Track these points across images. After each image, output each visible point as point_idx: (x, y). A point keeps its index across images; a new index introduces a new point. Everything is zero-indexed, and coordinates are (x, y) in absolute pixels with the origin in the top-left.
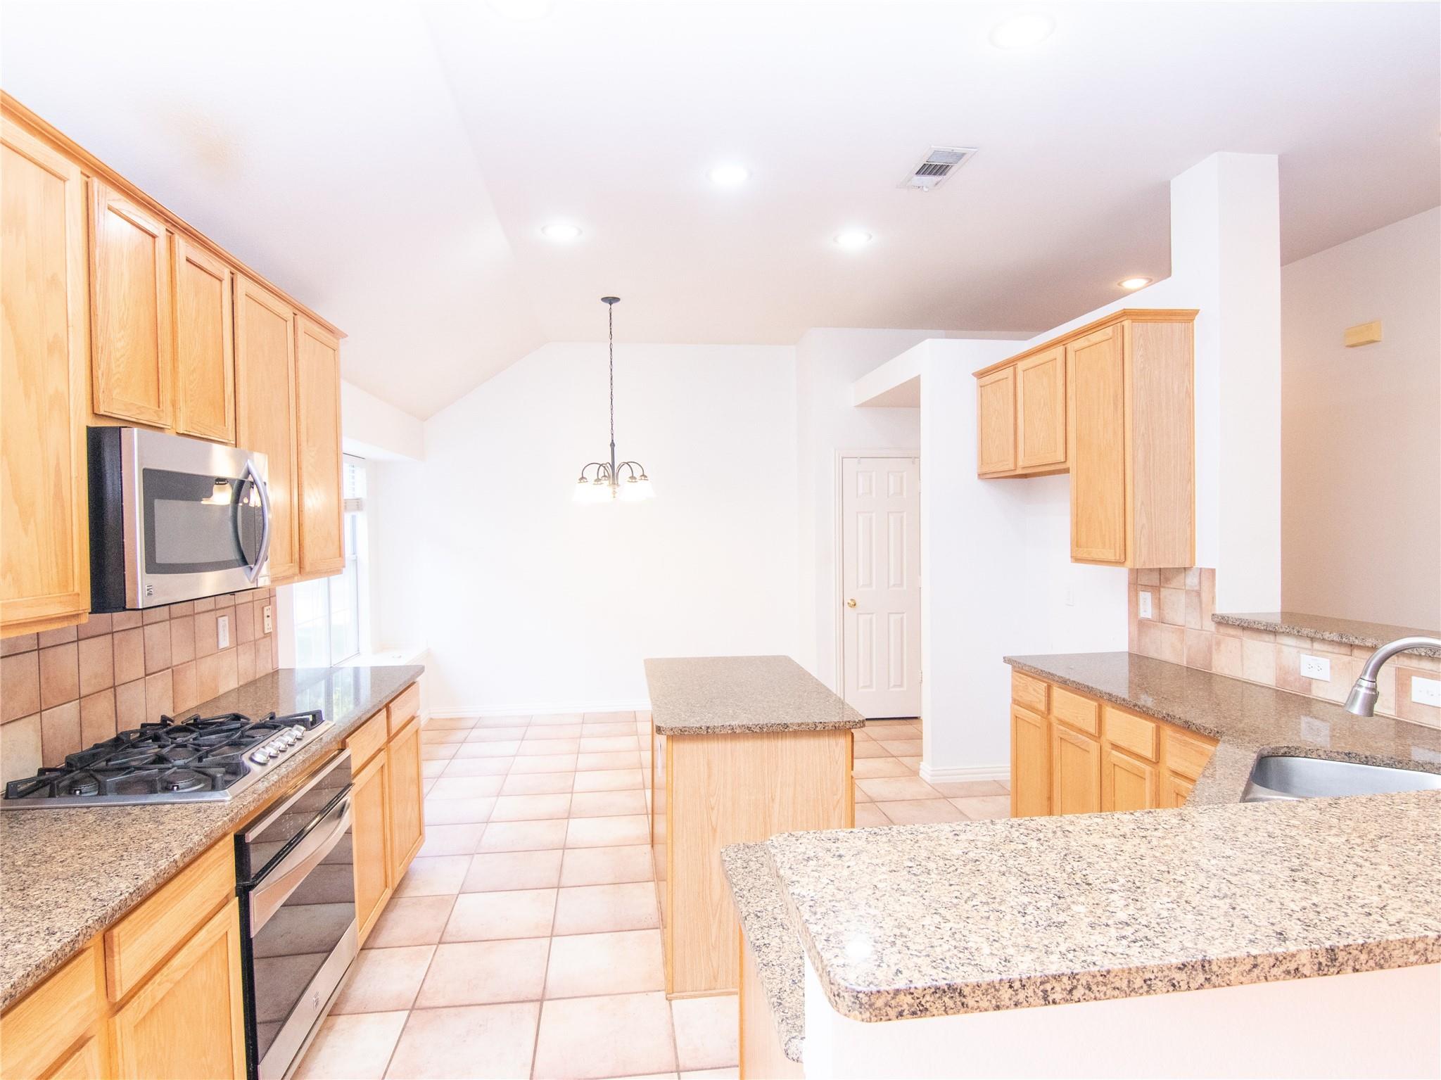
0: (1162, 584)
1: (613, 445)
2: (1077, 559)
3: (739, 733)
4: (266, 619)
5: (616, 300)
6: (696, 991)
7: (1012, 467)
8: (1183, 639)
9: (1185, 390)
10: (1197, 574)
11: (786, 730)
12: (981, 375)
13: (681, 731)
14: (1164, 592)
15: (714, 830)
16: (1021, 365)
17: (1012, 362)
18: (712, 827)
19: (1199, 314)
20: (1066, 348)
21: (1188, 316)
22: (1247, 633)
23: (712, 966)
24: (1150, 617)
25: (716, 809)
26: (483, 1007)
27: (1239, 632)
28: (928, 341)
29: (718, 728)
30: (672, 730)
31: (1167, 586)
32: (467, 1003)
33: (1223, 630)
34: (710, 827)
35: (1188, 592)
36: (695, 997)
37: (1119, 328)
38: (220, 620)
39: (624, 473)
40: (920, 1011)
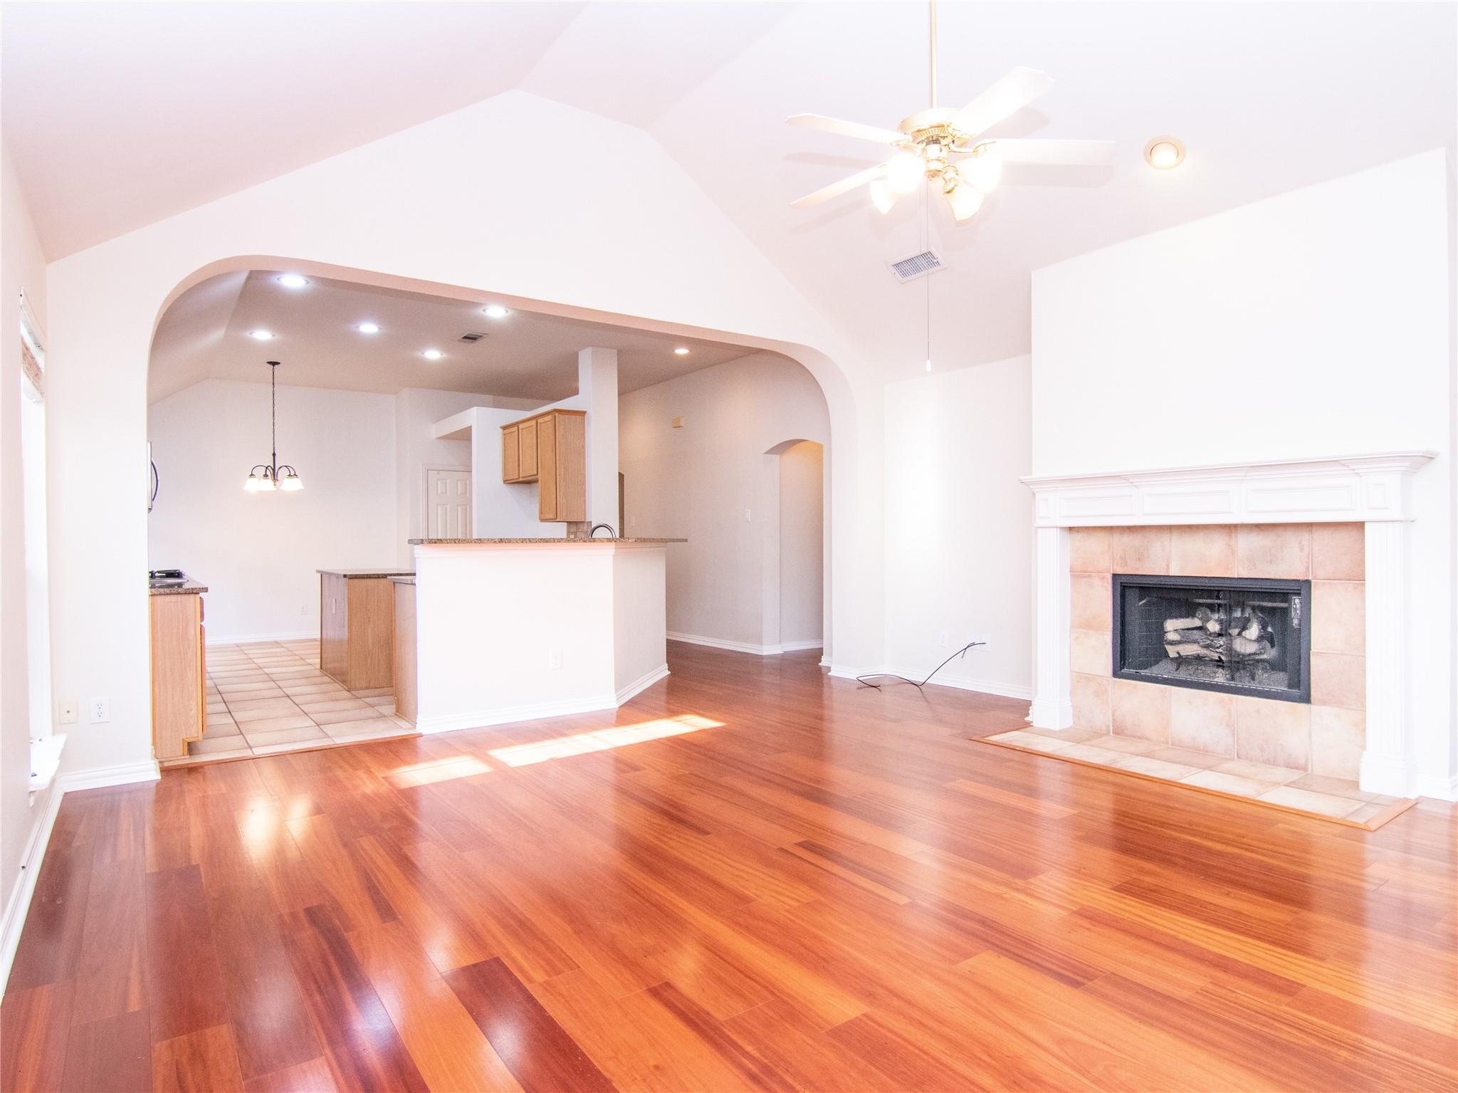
1: (274, 455)
2: (542, 520)
5: (278, 363)
6: (361, 688)
7: (517, 477)
9: (582, 445)
12: (504, 428)
16: (521, 426)
17: (516, 424)
19: (587, 414)
20: (537, 421)
21: (583, 413)
23: (368, 677)
28: (475, 408)
36: (361, 690)
37: (554, 416)
39: (282, 473)
40: (435, 543)
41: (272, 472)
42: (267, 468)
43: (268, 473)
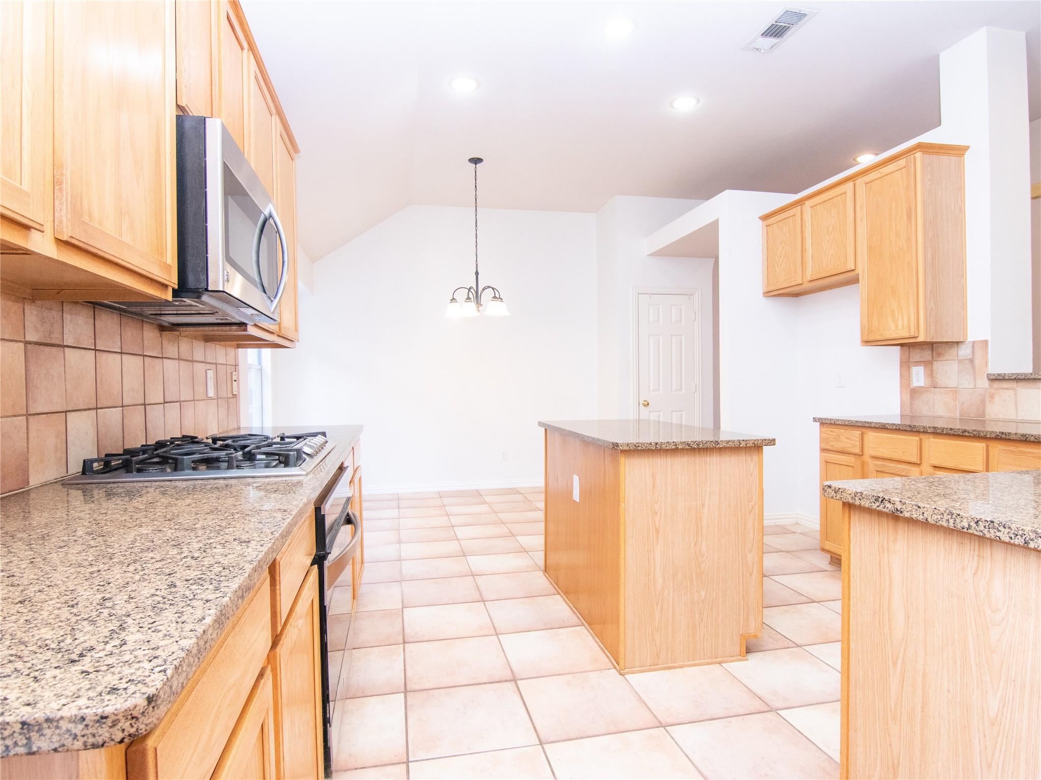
0: (934, 359)
1: (477, 273)
2: (867, 342)
3: (681, 449)
4: (234, 382)
5: (480, 160)
6: (643, 667)
7: (799, 281)
8: (956, 398)
9: (959, 207)
10: (971, 347)
11: (717, 446)
12: (765, 218)
13: (635, 446)
14: (937, 365)
15: (658, 532)
16: (809, 203)
17: (800, 202)
18: (656, 529)
19: (969, 150)
20: (854, 183)
21: (958, 151)
22: (1021, 384)
23: (656, 645)
24: (923, 385)
25: (659, 513)
26: (467, 687)
27: (1013, 385)
28: (727, 193)
29: (664, 444)
30: (628, 445)
31: (939, 359)
32: (452, 685)
33: (996, 385)
34: (654, 528)
35: (960, 361)
36: (643, 671)
37: (912, 158)
38: (209, 372)
41: (475, 295)
42: (469, 290)
43: (471, 296)
